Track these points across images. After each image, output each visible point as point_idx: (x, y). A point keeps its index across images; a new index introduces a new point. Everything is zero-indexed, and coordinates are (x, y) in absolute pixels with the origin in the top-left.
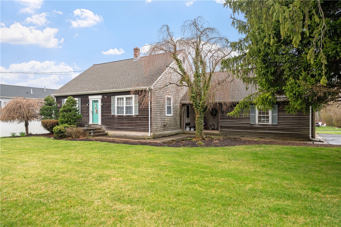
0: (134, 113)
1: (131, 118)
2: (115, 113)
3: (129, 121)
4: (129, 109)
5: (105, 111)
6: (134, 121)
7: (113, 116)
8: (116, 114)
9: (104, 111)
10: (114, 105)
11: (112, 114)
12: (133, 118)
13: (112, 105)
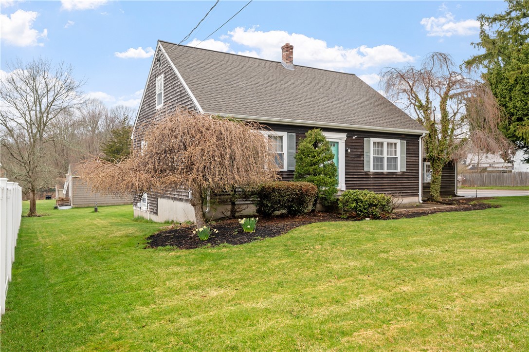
0: (400, 167)
1: (394, 176)
2: (370, 167)
3: (392, 180)
4: (392, 161)
5: (352, 165)
6: (400, 180)
7: (367, 173)
8: (372, 170)
9: (349, 165)
10: (368, 154)
11: (366, 169)
12: (398, 176)
13: (365, 154)
